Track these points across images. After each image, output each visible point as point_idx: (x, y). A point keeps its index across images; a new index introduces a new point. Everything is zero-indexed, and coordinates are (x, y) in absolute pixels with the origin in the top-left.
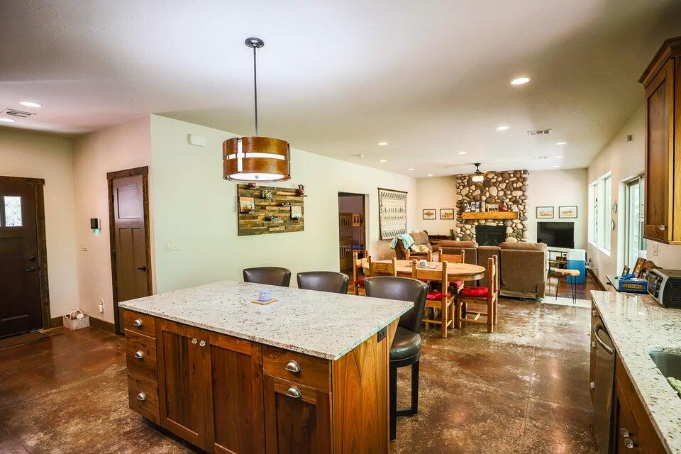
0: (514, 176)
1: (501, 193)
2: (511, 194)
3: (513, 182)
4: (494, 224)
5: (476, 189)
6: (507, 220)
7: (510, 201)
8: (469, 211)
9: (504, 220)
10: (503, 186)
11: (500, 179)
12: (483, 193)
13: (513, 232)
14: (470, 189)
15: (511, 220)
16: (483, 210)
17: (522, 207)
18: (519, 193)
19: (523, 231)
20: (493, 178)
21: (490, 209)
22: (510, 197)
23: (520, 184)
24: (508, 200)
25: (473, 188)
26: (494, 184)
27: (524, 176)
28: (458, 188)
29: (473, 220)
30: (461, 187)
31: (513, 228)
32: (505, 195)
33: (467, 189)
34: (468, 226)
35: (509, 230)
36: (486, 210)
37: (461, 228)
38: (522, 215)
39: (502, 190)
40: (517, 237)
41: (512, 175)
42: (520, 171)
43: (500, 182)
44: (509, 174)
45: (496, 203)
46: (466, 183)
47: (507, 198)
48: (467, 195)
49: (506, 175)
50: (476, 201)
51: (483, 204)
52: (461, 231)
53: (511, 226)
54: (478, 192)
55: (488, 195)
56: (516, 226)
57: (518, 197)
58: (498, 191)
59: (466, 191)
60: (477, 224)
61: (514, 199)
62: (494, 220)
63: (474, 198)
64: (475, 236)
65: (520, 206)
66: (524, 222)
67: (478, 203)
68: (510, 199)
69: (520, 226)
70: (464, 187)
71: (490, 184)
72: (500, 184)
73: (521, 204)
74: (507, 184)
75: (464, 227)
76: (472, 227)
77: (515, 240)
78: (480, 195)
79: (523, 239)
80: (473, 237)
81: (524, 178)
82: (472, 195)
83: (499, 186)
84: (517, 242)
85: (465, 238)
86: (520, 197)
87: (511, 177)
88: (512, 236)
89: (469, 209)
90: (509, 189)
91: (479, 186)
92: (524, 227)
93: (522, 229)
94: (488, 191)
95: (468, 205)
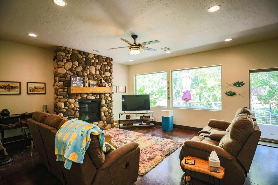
0: (106, 61)
1: (98, 72)
2: (104, 74)
3: (105, 65)
4: (93, 98)
5: (79, 65)
6: (102, 94)
9: (100, 94)
10: (99, 67)
11: (97, 61)
12: (84, 69)
13: (106, 103)
14: (73, 65)
15: (105, 94)
16: (87, 85)
17: (110, 85)
18: (108, 74)
19: (111, 102)
20: (92, 59)
21: (92, 85)
22: (103, 76)
23: (109, 68)
26: (93, 64)
27: (111, 62)
29: (77, 95)
30: (65, 61)
31: (106, 101)
32: (100, 74)
33: (71, 63)
34: (72, 101)
35: (103, 102)
36: (89, 86)
37: (65, 103)
39: (98, 70)
40: (108, 106)
42: (109, 58)
43: (97, 63)
44: (103, 58)
45: (94, 79)
47: (101, 77)
48: (70, 70)
49: (101, 59)
52: (65, 106)
53: (104, 99)
54: (80, 69)
56: (107, 99)
58: (96, 70)
60: (80, 98)
61: (106, 78)
62: (93, 94)
66: (112, 95)
67: (81, 79)
68: (103, 78)
69: (109, 99)
70: (68, 61)
71: (91, 63)
72: (97, 64)
73: (110, 83)
74: (101, 66)
75: (67, 101)
76: (76, 101)
77: (107, 109)
78: (82, 71)
79: (112, 108)
80: (76, 110)
81: (111, 64)
82: (75, 70)
83: (96, 67)
84: (108, 111)
85: (69, 113)
86: (109, 76)
87: (104, 61)
88: (105, 106)
89: (75, 83)
90: (102, 70)
91: (82, 63)
92: (112, 99)
93: (111, 101)
94: (89, 69)
95: (75, 80)
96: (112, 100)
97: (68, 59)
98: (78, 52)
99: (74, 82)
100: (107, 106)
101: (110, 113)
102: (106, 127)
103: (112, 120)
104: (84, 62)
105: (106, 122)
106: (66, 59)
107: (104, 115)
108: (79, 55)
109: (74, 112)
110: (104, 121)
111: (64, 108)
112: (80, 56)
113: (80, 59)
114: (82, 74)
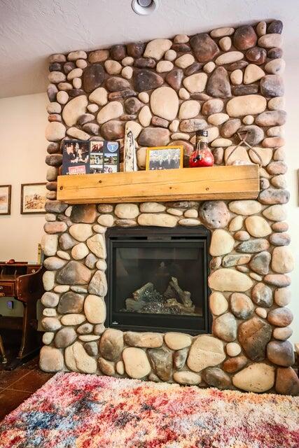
0: (236, 46)
1: (192, 108)
2: (225, 111)
3: (230, 68)
4: (168, 221)
5: (109, 100)
6: (215, 201)
7: (222, 135)
8: (82, 169)
9: (202, 204)
10: (197, 83)
11: (188, 60)
13: (237, 250)
14: (90, 102)
15: (229, 202)
16: (131, 167)
17: (265, 156)
18: (255, 104)
19: (273, 245)
20: (164, 58)
22: (222, 118)
23: (254, 73)
24: (213, 133)
25: (100, 94)
26: (168, 80)
27: (268, 40)
28: (54, 99)
29: (97, 206)
30: (63, 97)
31: (236, 238)
32: (205, 113)
33: (82, 100)
34: (82, 229)
35: (222, 244)
36: (141, 168)
38: (266, 184)
39: (193, 97)
40: (250, 268)
41: (227, 43)
42: (256, 26)
43: (187, 72)
44: (217, 40)
46: (78, 83)
47: (211, 124)
49: (209, 45)
50: (106, 139)
51: (130, 147)
52: (60, 246)
53: (227, 228)
54: (116, 109)
55: (146, 116)
56: (245, 228)
57: (250, 120)
58: (182, 101)
59: (77, 108)
60: (108, 220)
61: (237, 125)
62: (170, 204)
63: (101, 132)
64: (103, 265)
65: (258, 149)
66: (276, 211)
67: (112, 146)
68: (222, 128)
69: (260, 227)
70: (72, 94)
71: (155, 79)
72: (186, 75)
73: (261, 144)
74: (210, 75)
75: (67, 232)
76: (95, 232)
77: (244, 282)
78: (120, 119)
79: (274, 279)
80: (96, 268)
81: (268, 49)
82: (95, 121)
83: (183, 85)
84: (252, 289)
85: (72, 274)
86: (256, 116)
87: (223, 51)
88: (234, 263)
89: (80, 163)
90: (217, 93)
91: (120, 88)
92: (275, 231)
93: (268, 238)
94: (149, 104)
95: (80, 152)
96: (276, 238)
97: (74, 88)
98: (105, 55)
99: (76, 160)
100: (248, 264)
101: (263, 305)
102: (241, 378)
103: (275, 346)
104: (126, 84)
105: (235, 349)
106: (68, 91)
107: (230, 310)
108: (109, 64)
109: (89, 273)
110: (226, 340)
111: (56, 255)
112: (113, 66)
113: (114, 75)
114: (117, 130)
